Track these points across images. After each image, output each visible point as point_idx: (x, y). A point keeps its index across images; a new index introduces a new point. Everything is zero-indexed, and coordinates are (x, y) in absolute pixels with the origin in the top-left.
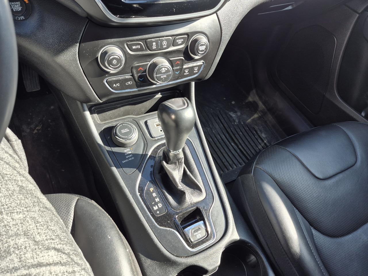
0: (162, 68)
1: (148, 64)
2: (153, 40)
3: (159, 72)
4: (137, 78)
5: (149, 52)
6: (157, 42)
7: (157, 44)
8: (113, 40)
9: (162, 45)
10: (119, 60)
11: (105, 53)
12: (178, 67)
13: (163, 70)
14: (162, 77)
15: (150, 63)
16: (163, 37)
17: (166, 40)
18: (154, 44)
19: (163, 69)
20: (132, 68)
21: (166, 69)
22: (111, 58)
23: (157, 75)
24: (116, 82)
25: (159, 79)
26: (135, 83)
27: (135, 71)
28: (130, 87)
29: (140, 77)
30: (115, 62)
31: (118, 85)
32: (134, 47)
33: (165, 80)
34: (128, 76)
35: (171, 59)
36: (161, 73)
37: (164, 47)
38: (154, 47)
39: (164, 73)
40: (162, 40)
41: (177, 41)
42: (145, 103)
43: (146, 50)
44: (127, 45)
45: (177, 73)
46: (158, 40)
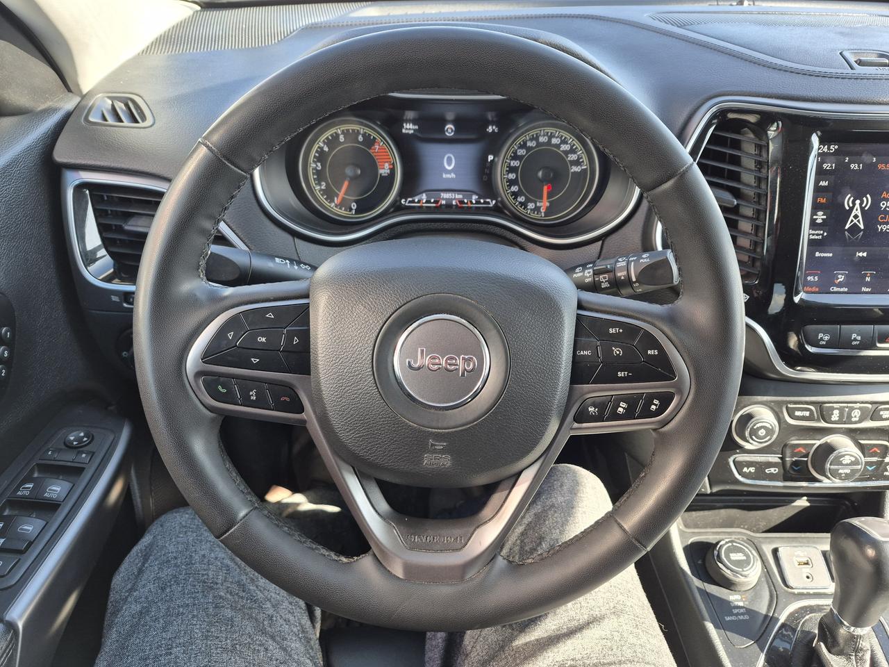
0: (844, 456)
1: (814, 444)
2: (835, 405)
3: (837, 461)
4: (788, 465)
5: (823, 424)
6: (841, 410)
7: (841, 415)
8: (765, 398)
9: (849, 416)
10: (770, 431)
11: (749, 417)
12: (875, 459)
13: (847, 460)
14: (840, 471)
15: (818, 443)
16: (856, 403)
17: (860, 408)
18: (836, 413)
19: (847, 457)
20: (785, 446)
21: (853, 459)
22: (758, 425)
23: (832, 467)
24: (749, 464)
25: (835, 474)
26: (782, 471)
27: (788, 452)
28: (772, 477)
29: (795, 463)
30: (762, 432)
31: (752, 469)
32: (797, 413)
33: (847, 477)
34: (775, 458)
35: (862, 442)
36: (842, 464)
37: (853, 419)
38: (835, 417)
39: (847, 465)
40: (852, 409)
41: (881, 413)
42: (771, 510)
43: (818, 420)
44: (787, 409)
45: (870, 469)
46: (844, 407)
